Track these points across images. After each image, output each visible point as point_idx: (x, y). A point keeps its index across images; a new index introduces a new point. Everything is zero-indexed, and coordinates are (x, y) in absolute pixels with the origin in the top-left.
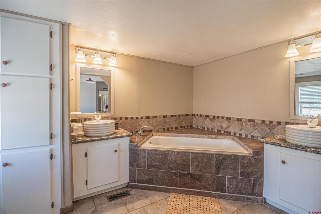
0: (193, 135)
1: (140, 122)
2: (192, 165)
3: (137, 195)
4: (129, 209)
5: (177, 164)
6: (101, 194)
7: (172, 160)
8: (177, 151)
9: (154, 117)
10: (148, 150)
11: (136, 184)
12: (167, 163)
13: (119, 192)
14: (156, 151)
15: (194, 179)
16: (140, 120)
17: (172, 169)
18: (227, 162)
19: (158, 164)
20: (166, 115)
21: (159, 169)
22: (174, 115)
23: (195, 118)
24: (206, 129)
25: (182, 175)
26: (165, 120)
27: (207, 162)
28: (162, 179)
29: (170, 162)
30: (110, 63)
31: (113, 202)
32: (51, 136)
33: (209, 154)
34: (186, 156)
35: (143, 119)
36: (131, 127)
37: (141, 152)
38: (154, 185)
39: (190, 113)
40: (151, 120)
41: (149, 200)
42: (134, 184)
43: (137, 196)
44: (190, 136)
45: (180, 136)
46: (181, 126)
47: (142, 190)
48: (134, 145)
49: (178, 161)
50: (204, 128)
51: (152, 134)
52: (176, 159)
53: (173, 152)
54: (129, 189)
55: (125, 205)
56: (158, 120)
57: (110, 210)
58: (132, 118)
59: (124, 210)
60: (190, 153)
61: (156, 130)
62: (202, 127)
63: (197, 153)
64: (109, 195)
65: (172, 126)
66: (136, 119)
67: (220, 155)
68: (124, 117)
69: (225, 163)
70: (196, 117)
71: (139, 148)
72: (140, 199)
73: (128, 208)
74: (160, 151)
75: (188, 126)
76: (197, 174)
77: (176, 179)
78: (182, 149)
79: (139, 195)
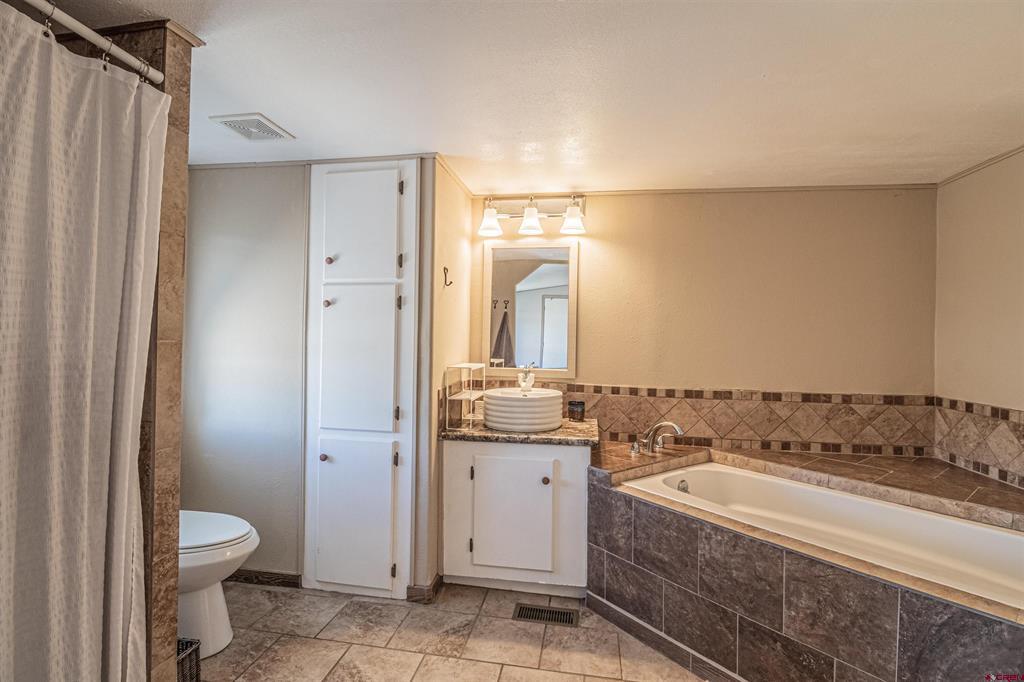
0: (882, 489)
1: (664, 408)
2: (790, 604)
3: (592, 633)
4: (545, 660)
5: (731, 578)
6: (511, 591)
7: (714, 558)
8: (730, 531)
9: (717, 395)
10: (639, 502)
11: (605, 601)
12: (694, 566)
13: (555, 605)
14: (661, 510)
15: (800, 667)
16: (663, 402)
17: (711, 590)
18: (970, 651)
19: (667, 559)
20: (775, 391)
21: (669, 576)
22: (818, 395)
23: (945, 416)
24: (994, 474)
25: (751, 632)
26: (772, 412)
27: (863, 615)
28: (680, 617)
29: (708, 564)
30: (565, 225)
31: (521, 624)
32: (397, 414)
33: (873, 582)
34: (765, 558)
35: (673, 396)
36: (631, 419)
37: (619, 504)
38: (655, 627)
39: (918, 391)
40: (705, 403)
41: (615, 666)
42: (597, 599)
43: (593, 637)
44: (866, 488)
45: (819, 483)
46: (857, 441)
47: (618, 629)
48: (601, 476)
49: (736, 569)
50: (986, 469)
51: (710, 454)
52: (727, 559)
53: (716, 528)
54: (582, 609)
55: (543, 647)
56: (737, 408)
57: (500, 638)
58: (634, 391)
59: (531, 656)
60: (782, 551)
61: (726, 443)
62: (977, 465)
63: (813, 562)
64: (526, 601)
65: (806, 436)
66: (649, 395)
67: (930, 604)
68: (606, 384)
69: (960, 649)
70: (948, 411)
71: (613, 489)
72: (593, 648)
73: (544, 657)
74: (674, 514)
75: (898, 450)
76: (811, 651)
77: (725, 635)
78: (755, 529)
79: (599, 639)
